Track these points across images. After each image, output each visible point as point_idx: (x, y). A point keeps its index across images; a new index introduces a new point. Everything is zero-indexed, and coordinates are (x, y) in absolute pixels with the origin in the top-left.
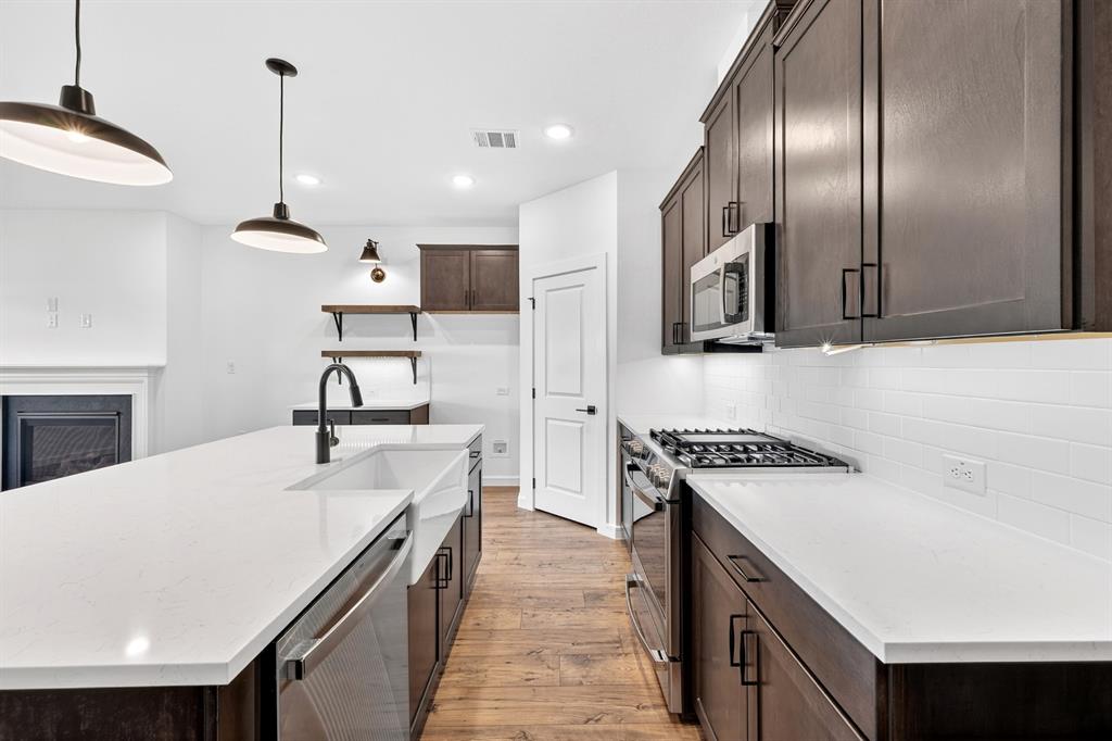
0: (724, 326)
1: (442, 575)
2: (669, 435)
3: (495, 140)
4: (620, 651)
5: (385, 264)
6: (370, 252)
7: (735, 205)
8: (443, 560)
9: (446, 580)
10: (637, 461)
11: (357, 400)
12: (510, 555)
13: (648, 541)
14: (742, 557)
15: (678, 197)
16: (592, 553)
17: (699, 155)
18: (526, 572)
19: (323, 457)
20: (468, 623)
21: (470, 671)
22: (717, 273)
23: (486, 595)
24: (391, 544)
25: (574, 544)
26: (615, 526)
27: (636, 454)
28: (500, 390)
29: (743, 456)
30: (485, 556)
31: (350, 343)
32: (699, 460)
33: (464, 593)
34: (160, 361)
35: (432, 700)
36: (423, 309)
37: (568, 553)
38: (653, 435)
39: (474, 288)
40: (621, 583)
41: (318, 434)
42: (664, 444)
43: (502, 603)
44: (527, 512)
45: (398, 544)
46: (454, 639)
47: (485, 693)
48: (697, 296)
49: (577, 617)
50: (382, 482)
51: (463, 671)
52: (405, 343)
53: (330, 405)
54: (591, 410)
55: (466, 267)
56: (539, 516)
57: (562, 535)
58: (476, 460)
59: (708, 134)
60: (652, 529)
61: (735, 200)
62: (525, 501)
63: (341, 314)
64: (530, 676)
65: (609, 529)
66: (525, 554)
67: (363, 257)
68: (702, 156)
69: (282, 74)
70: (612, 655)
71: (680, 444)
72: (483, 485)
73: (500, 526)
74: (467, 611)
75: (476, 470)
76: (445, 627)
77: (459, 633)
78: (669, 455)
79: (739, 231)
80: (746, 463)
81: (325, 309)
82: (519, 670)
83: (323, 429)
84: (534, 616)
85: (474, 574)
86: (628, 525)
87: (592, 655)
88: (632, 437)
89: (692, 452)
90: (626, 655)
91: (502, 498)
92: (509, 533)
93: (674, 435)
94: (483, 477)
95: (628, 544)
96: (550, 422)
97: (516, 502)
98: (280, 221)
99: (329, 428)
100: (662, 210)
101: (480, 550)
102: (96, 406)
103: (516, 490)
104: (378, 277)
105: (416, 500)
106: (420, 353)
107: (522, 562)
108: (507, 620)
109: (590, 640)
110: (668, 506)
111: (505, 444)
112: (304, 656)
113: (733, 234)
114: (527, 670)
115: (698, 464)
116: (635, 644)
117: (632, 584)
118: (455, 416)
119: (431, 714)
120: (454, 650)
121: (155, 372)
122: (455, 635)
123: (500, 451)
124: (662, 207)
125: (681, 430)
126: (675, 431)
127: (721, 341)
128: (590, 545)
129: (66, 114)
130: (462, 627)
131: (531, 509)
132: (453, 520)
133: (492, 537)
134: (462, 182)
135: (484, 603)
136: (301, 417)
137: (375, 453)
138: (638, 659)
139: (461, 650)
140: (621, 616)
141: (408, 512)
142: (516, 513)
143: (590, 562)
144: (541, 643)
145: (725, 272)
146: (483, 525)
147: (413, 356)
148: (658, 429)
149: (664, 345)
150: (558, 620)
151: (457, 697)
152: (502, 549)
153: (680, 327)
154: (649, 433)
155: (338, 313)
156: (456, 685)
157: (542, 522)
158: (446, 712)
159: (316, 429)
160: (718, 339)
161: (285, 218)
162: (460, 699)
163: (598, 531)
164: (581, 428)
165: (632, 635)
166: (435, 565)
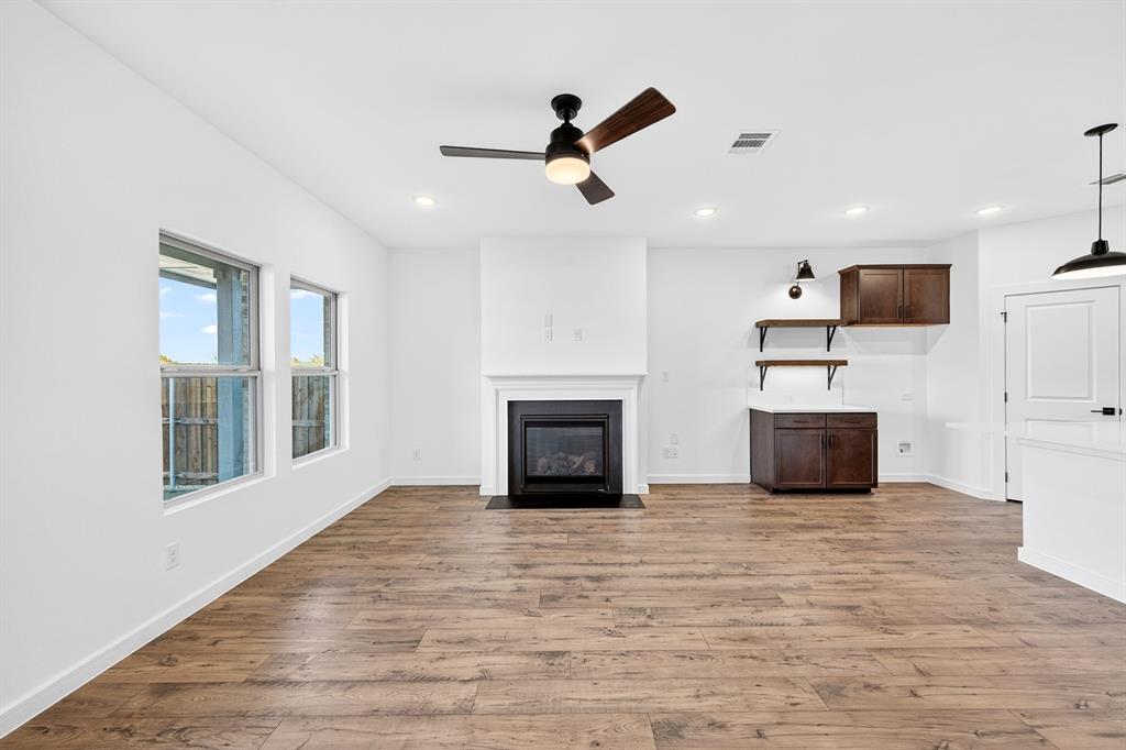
6: (806, 274)
31: (772, 353)
36: (843, 322)
39: (907, 304)
52: (819, 353)
54: (1109, 412)
55: (900, 284)
63: (766, 328)
69: (1100, 136)
104: (794, 294)
106: (843, 362)
111: (908, 445)
123: (902, 452)
131: (1004, 500)
147: (833, 365)
155: (763, 327)
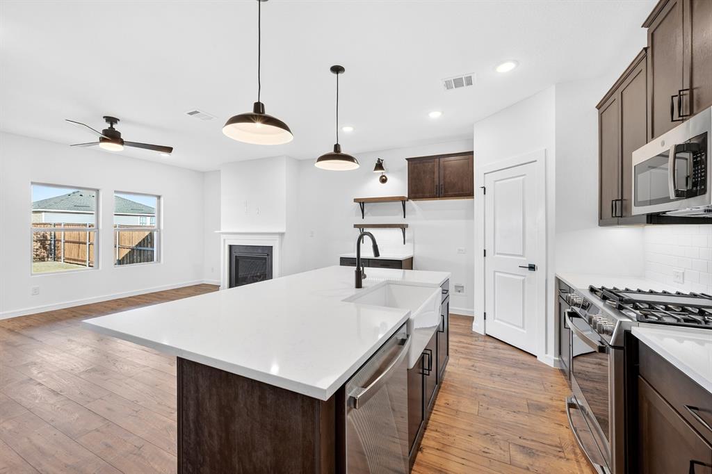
0: (673, 200)
1: (426, 366)
2: (610, 291)
3: (458, 83)
4: (561, 454)
5: (387, 172)
6: (379, 166)
7: (688, 92)
8: (427, 357)
9: (429, 370)
10: (577, 310)
11: (377, 253)
12: (469, 363)
13: (586, 375)
14: (705, 410)
15: (617, 95)
16: (534, 374)
17: (642, 55)
18: (480, 376)
19: (359, 285)
20: (440, 401)
21: (444, 433)
22: (664, 156)
23: (452, 386)
24: (399, 341)
25: (516, 364)
26: (553, 357)
27: (576, 305)
28: (459, 250)
29: (699, 318)
30: (451, 360)
31: (369, 220)
32: (646, 316)
33: (438, 381)
34: (282, 230)
35: (420, 444)
36: (409, 198)
37: (513, 370)
38: (592, 290)
39: (442, 183)
40: (562, 403)
41: (356, 271)
42: (604, 298)
43: (464, 394)
44: (480, 335)
45: (403, 342)
46: (432, 409)
47: (453, 451)
48: (640, 176)
49: (522, 419)
50: (390, 303)
51: (439, 432)
53: (363, 255)
54: (532, 268)
55: (436, 169)
56: (487, 339)
57: (508, 356)
58: (446, 295)
59: (652, 37)
60: (589, 365)
61: (687, 86)
62: (478, 327)
63: (363, 203)
64: (486, 450)
65: (548, 358)
66: (478, 364)
67: (376, 169)
68: (646, 56)
69: (337, 73)
70: (555, 456)
71: (622, 300)
72: (450, 312)
73: (460, 342)
74: (440, 393)
75: (445, 303)
76: (428, 401)
77: (435, 406)
78: (611, 308)
79: (692, 114)
80: (703, 324)
81: (356, 200)
82: (478, 444)
83: (358, 269)
84: (488, 409)
85: (444, 371)
86: (566, 359)
87: (537, 451)
88: (570, 290)
89: (636, 308)
90: (568, 459)
91: (462, 323)
92: (467, 348)
93: (614, 292)
94: (450, 307)
95: (567, 374)
96: (497, 274)
97: (472, 327)
98: (337, 155)
99: (361, 268)
100: (599, 109)
101: (448, 355)
102: (260, 251)
103: (471, 319)
104: (384, 180)
105: (412, 317)
106: (407, 226)
107: (477, 369)
108: (467, 406)
109: (534, 439)
110: (612, 351)
111: (463, 287)
112: (359, 396)
113: (683, 118)
114: (485, 446)
115: (644, 319)
116: (575, 454)
117: (571, 405)
118: (432, 266)
119: (419, 453)
120: (432, 416)
121: (282, 234)
122: (433, 407)
123: (459, 292)
124: (599, 107)
125: (622, 288)
126: (615, 289)
127: (668, 214)
128: (530, 368)
129: (256, 116)
130: (437, 402)
131: (483, 334)
132: (432, 333)
133: (456, 348)
134: (435, 115)
135: (451, 391)
136: (345, 261)
137: (385, 285)
138: (579, 466)
139: (436, 418)
140: (561, 428)
141: (407, 323)
142: (473, 335)
143: (532, 380)
144: (495, 430)
145: (675, 154)
146: (450, 339)
147: (403, 227)
148: (597, 286)
149: (601, 217)
150: (508, 417)
151: (436, 447)
152: (464, 358)
153: (619, 203)
154: (588, 288)
155: (362, 203)
156: (435, 439)
157: (490, 344)
158: (428, 455)
159: (355, 268)
160: (664, 213)
161: (339, 152)
162: (438, 449)
163: (538, 358)
164: (523, 281)
165: (573, 445)
166: (422, 358)
